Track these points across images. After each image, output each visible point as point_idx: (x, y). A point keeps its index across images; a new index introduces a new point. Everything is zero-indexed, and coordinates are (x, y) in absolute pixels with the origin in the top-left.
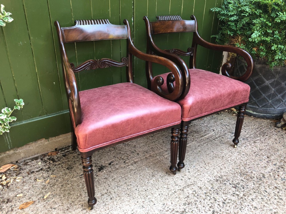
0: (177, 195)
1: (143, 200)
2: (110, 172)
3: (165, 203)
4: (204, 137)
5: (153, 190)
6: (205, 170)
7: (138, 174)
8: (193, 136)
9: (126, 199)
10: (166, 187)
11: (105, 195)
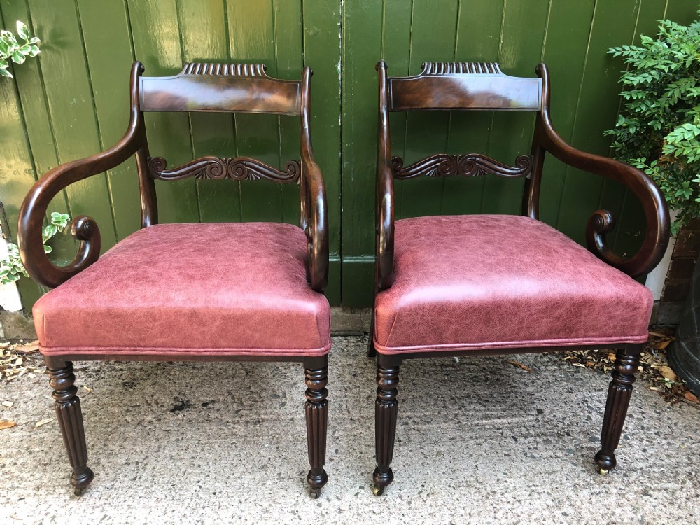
1: (186, 512)
2: (190, 421)
4: (493, 420)
5: (229, 500)
6: (405, 507)
7: (238, 449)
8: (460, 409)
9: (159, 494)
10: (264, 507)
11: (132, 465)
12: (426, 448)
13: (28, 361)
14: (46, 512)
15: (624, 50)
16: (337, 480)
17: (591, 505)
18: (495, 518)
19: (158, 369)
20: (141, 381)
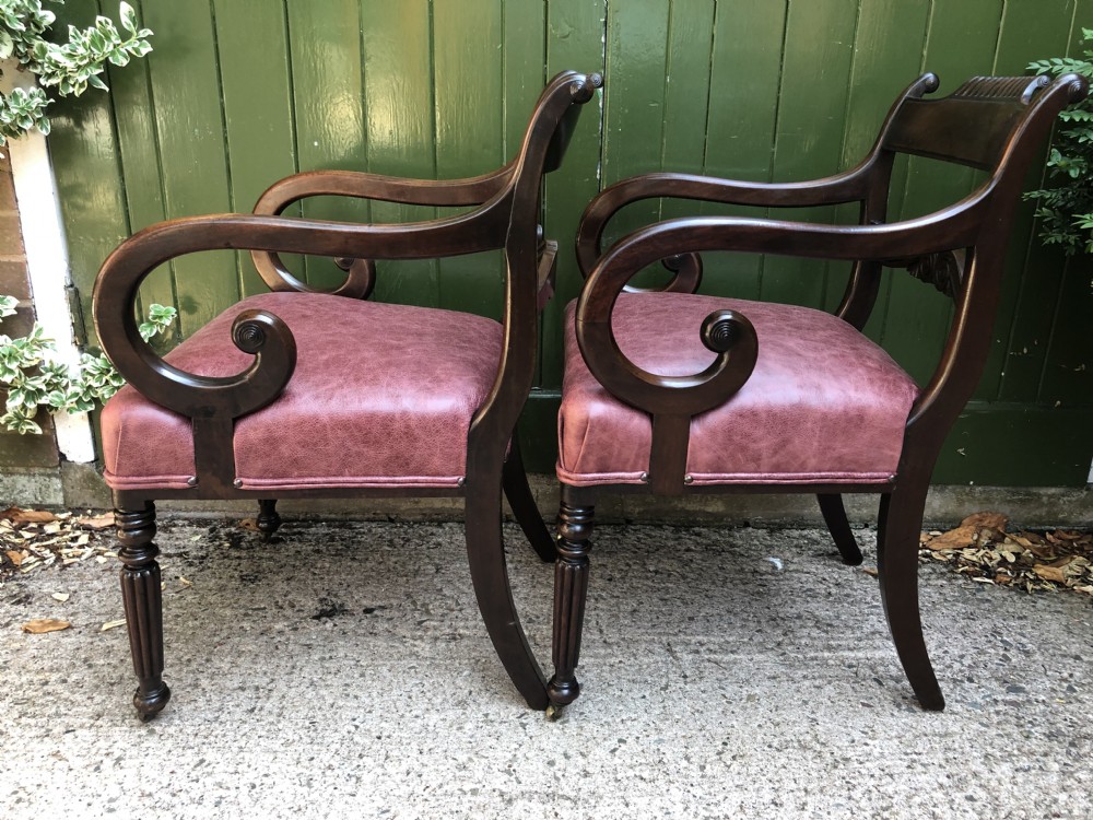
0: (468, 805)
1: (332, 762)
2: (344, 633)
3: (393, 810)
4: (841, 653)
5: (402, 748)
6: (695, 773)
7: (420, 676)
8: (785, 634)
9: (290, 733)
10: (461, 762)
11: (248, 691)
12: (729, 689)
13: (97, 540)
14: (106, 752)
15: (1053, 64)
16: (582, 728)
17: (1015, 787)
18: (850, 798)
19: (296, 559)
20: (269, 575)
